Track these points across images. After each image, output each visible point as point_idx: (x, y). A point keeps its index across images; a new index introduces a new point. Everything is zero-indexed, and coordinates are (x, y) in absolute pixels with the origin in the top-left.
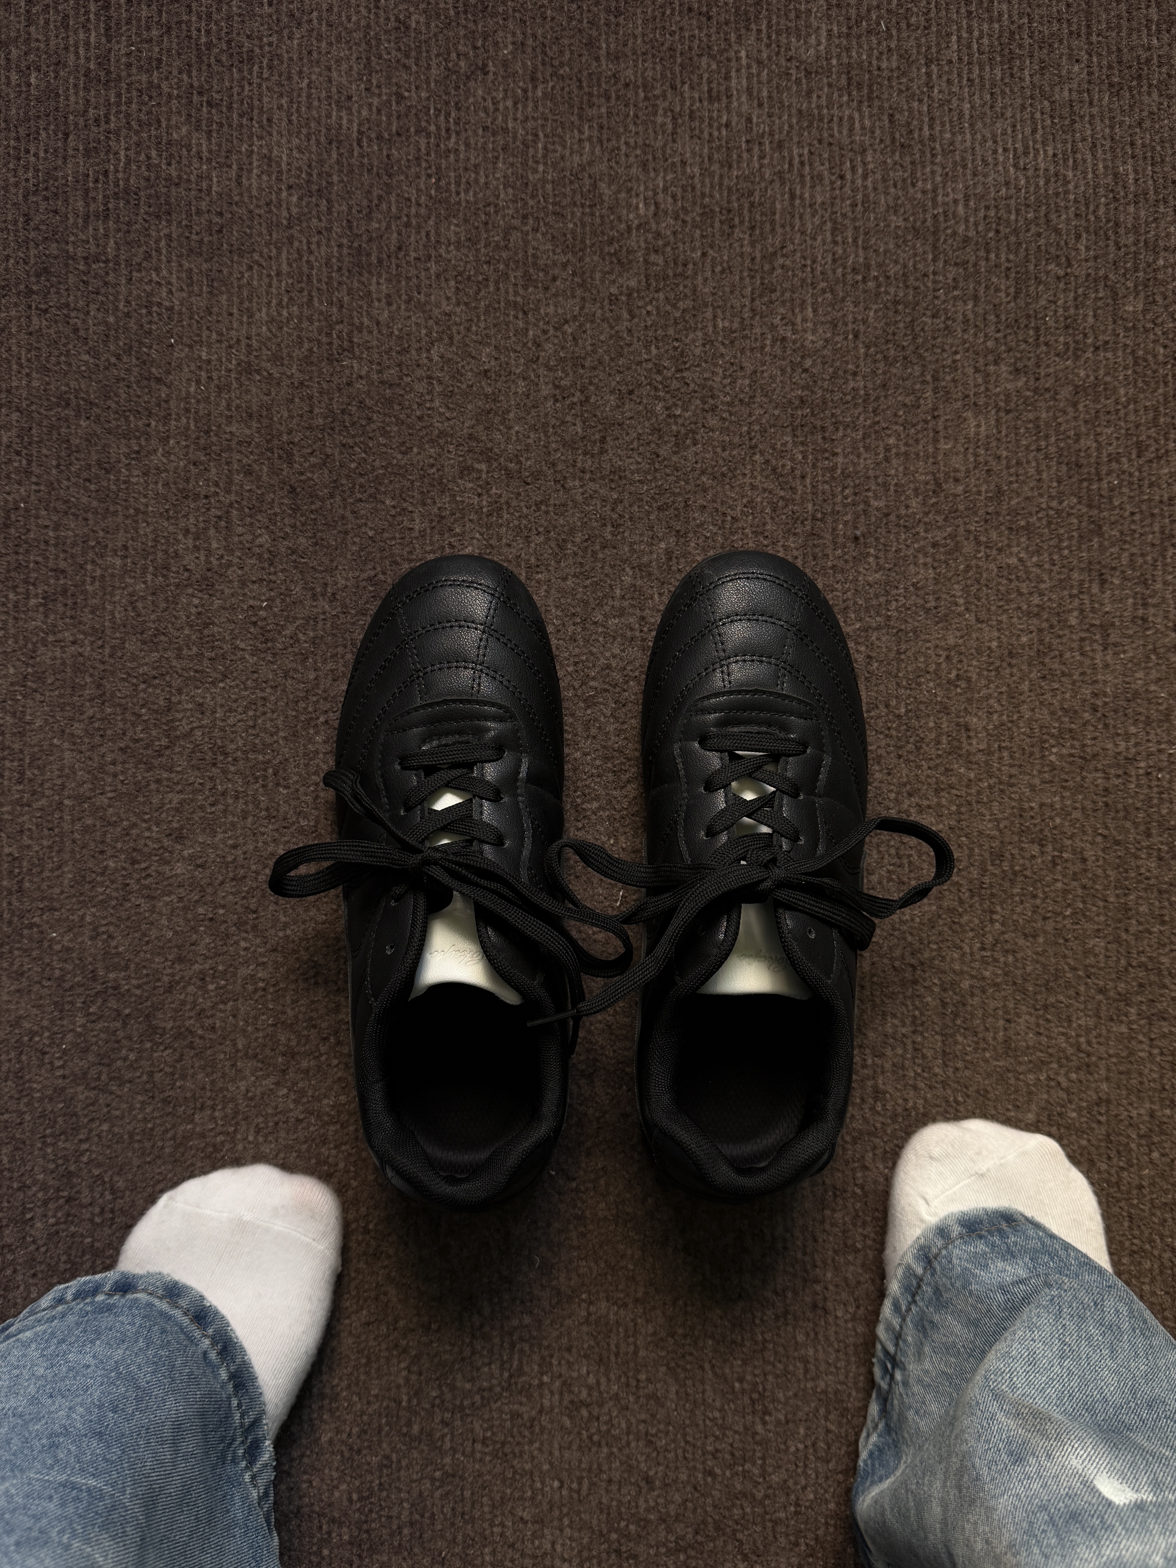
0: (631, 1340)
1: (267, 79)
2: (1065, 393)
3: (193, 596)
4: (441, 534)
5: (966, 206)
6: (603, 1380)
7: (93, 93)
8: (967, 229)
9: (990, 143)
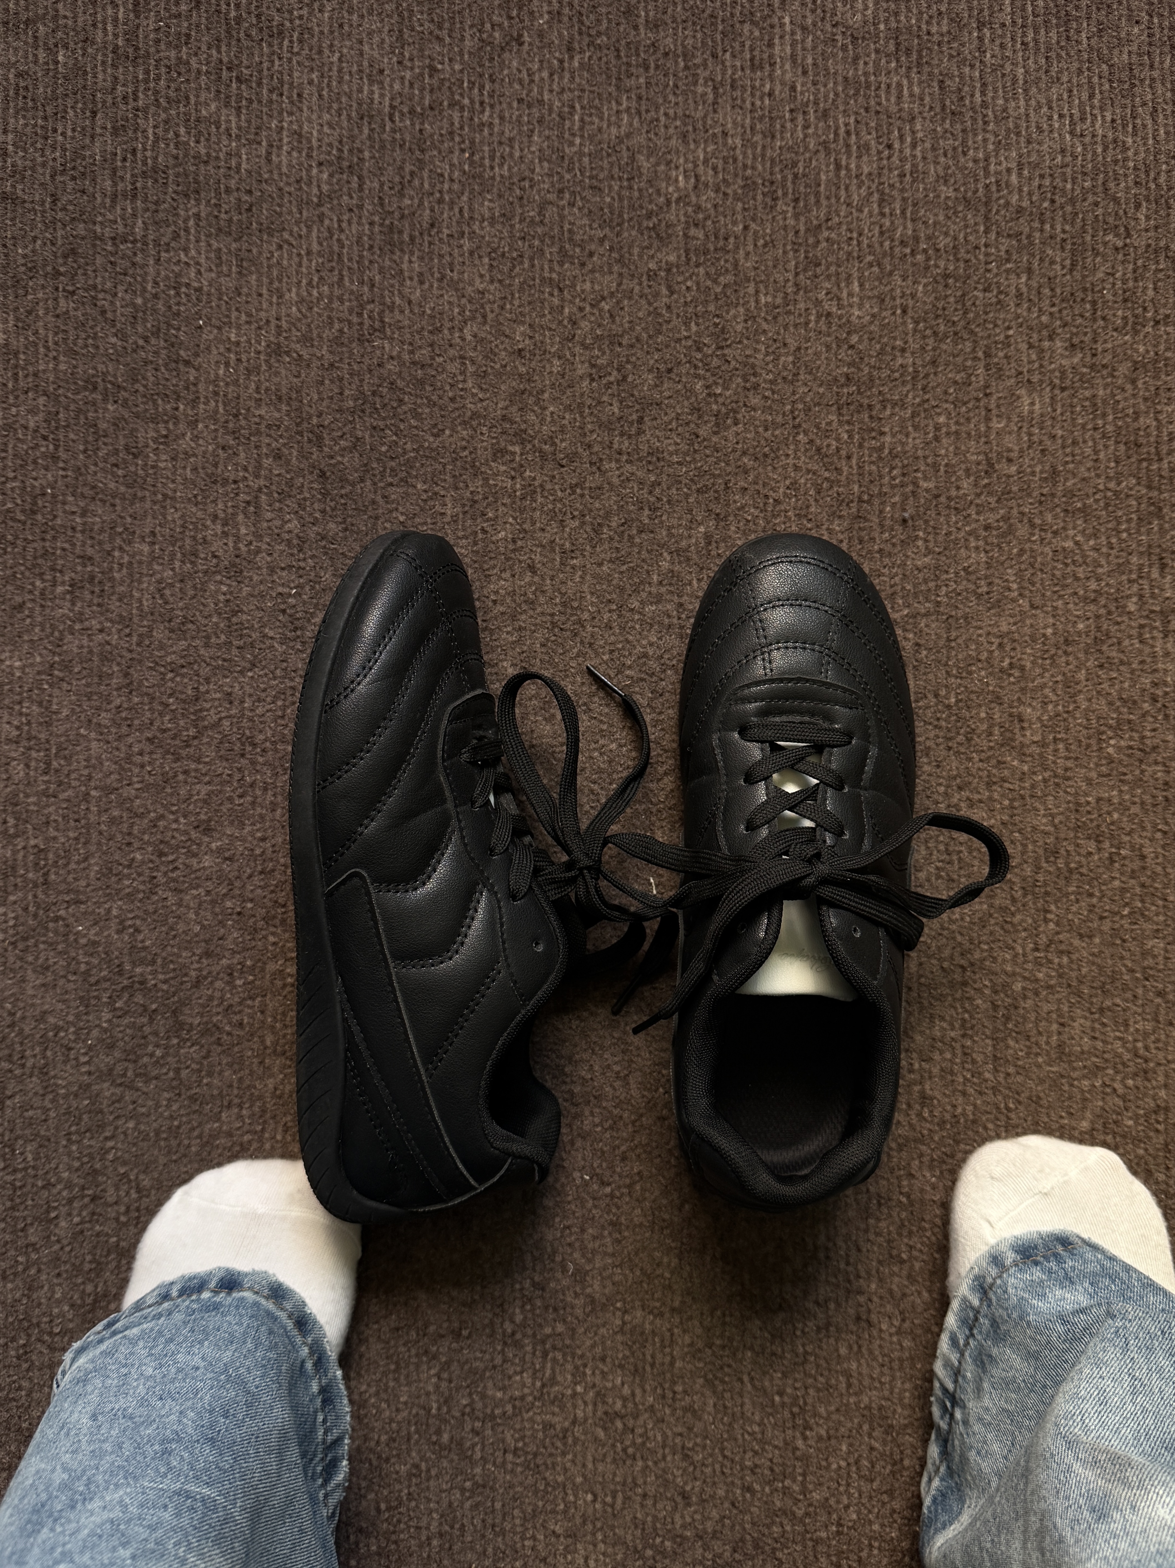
0: (667, 1350)
1: (298, 54)
2: (1124, 369)
3: (221, 583)
4: (474, 519)
5: (1020, 175)
6: (638, 1391)
7: (121, 70)
8: (1021, 199)
9: (1045, 109)
